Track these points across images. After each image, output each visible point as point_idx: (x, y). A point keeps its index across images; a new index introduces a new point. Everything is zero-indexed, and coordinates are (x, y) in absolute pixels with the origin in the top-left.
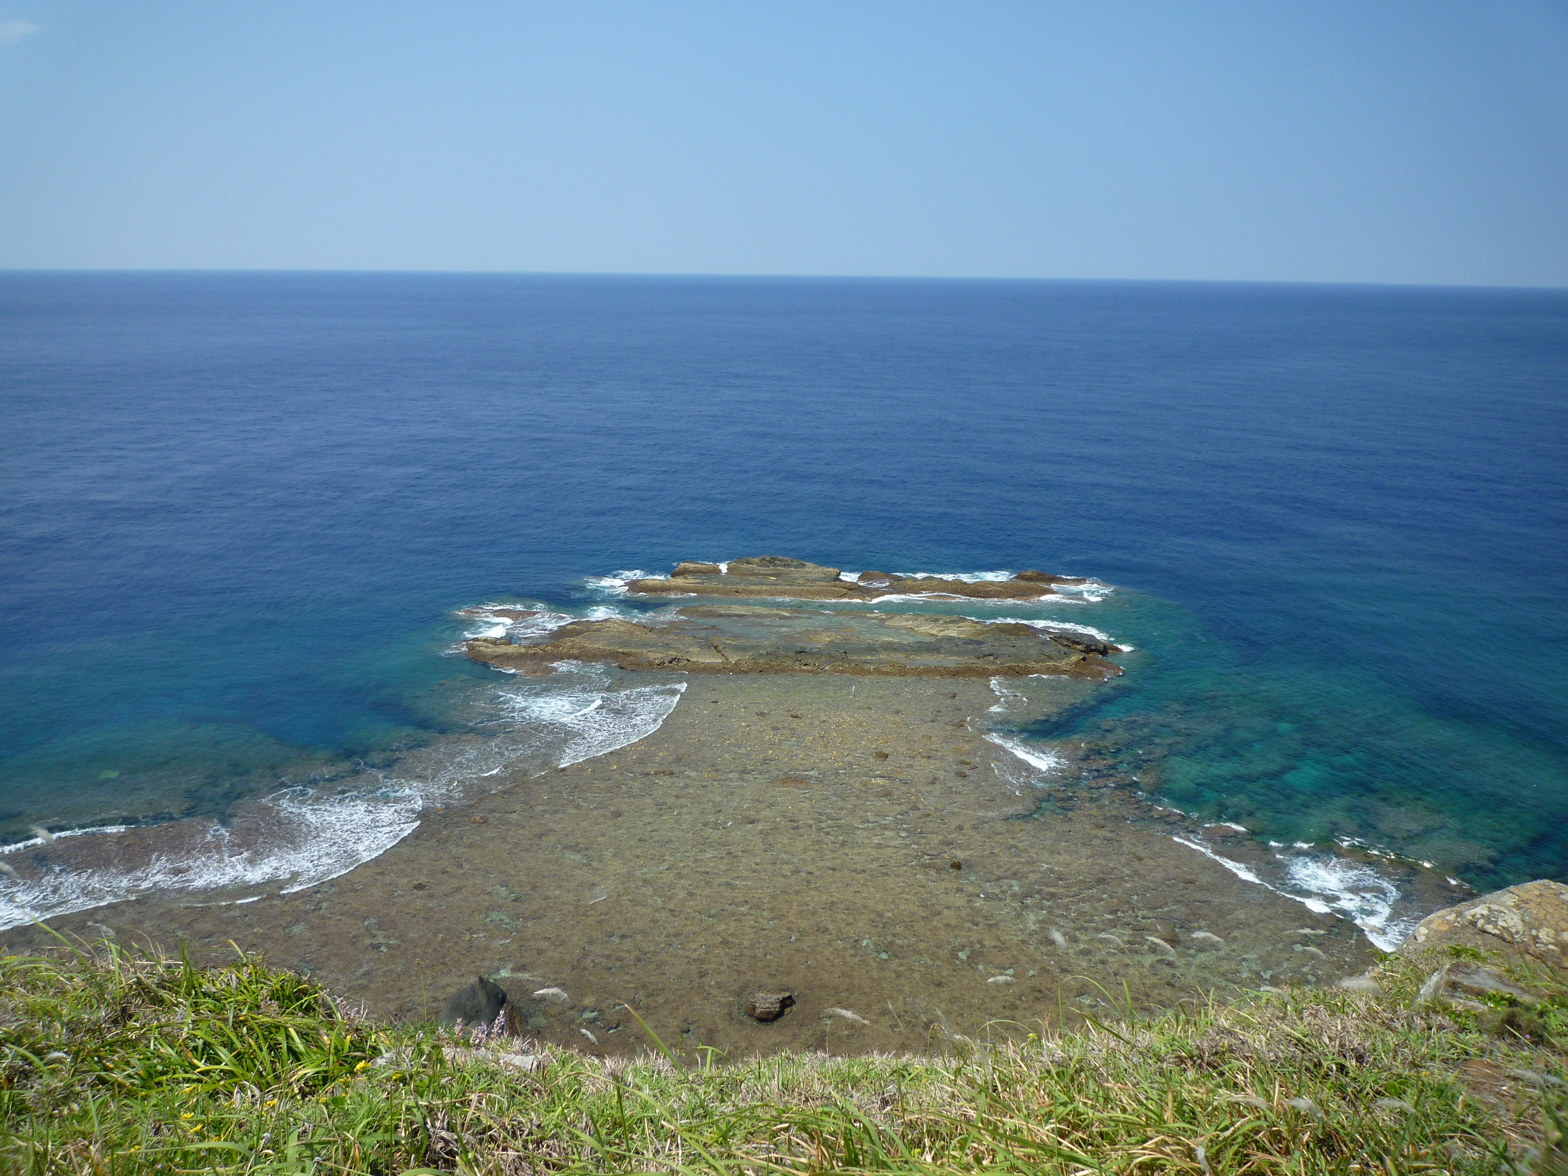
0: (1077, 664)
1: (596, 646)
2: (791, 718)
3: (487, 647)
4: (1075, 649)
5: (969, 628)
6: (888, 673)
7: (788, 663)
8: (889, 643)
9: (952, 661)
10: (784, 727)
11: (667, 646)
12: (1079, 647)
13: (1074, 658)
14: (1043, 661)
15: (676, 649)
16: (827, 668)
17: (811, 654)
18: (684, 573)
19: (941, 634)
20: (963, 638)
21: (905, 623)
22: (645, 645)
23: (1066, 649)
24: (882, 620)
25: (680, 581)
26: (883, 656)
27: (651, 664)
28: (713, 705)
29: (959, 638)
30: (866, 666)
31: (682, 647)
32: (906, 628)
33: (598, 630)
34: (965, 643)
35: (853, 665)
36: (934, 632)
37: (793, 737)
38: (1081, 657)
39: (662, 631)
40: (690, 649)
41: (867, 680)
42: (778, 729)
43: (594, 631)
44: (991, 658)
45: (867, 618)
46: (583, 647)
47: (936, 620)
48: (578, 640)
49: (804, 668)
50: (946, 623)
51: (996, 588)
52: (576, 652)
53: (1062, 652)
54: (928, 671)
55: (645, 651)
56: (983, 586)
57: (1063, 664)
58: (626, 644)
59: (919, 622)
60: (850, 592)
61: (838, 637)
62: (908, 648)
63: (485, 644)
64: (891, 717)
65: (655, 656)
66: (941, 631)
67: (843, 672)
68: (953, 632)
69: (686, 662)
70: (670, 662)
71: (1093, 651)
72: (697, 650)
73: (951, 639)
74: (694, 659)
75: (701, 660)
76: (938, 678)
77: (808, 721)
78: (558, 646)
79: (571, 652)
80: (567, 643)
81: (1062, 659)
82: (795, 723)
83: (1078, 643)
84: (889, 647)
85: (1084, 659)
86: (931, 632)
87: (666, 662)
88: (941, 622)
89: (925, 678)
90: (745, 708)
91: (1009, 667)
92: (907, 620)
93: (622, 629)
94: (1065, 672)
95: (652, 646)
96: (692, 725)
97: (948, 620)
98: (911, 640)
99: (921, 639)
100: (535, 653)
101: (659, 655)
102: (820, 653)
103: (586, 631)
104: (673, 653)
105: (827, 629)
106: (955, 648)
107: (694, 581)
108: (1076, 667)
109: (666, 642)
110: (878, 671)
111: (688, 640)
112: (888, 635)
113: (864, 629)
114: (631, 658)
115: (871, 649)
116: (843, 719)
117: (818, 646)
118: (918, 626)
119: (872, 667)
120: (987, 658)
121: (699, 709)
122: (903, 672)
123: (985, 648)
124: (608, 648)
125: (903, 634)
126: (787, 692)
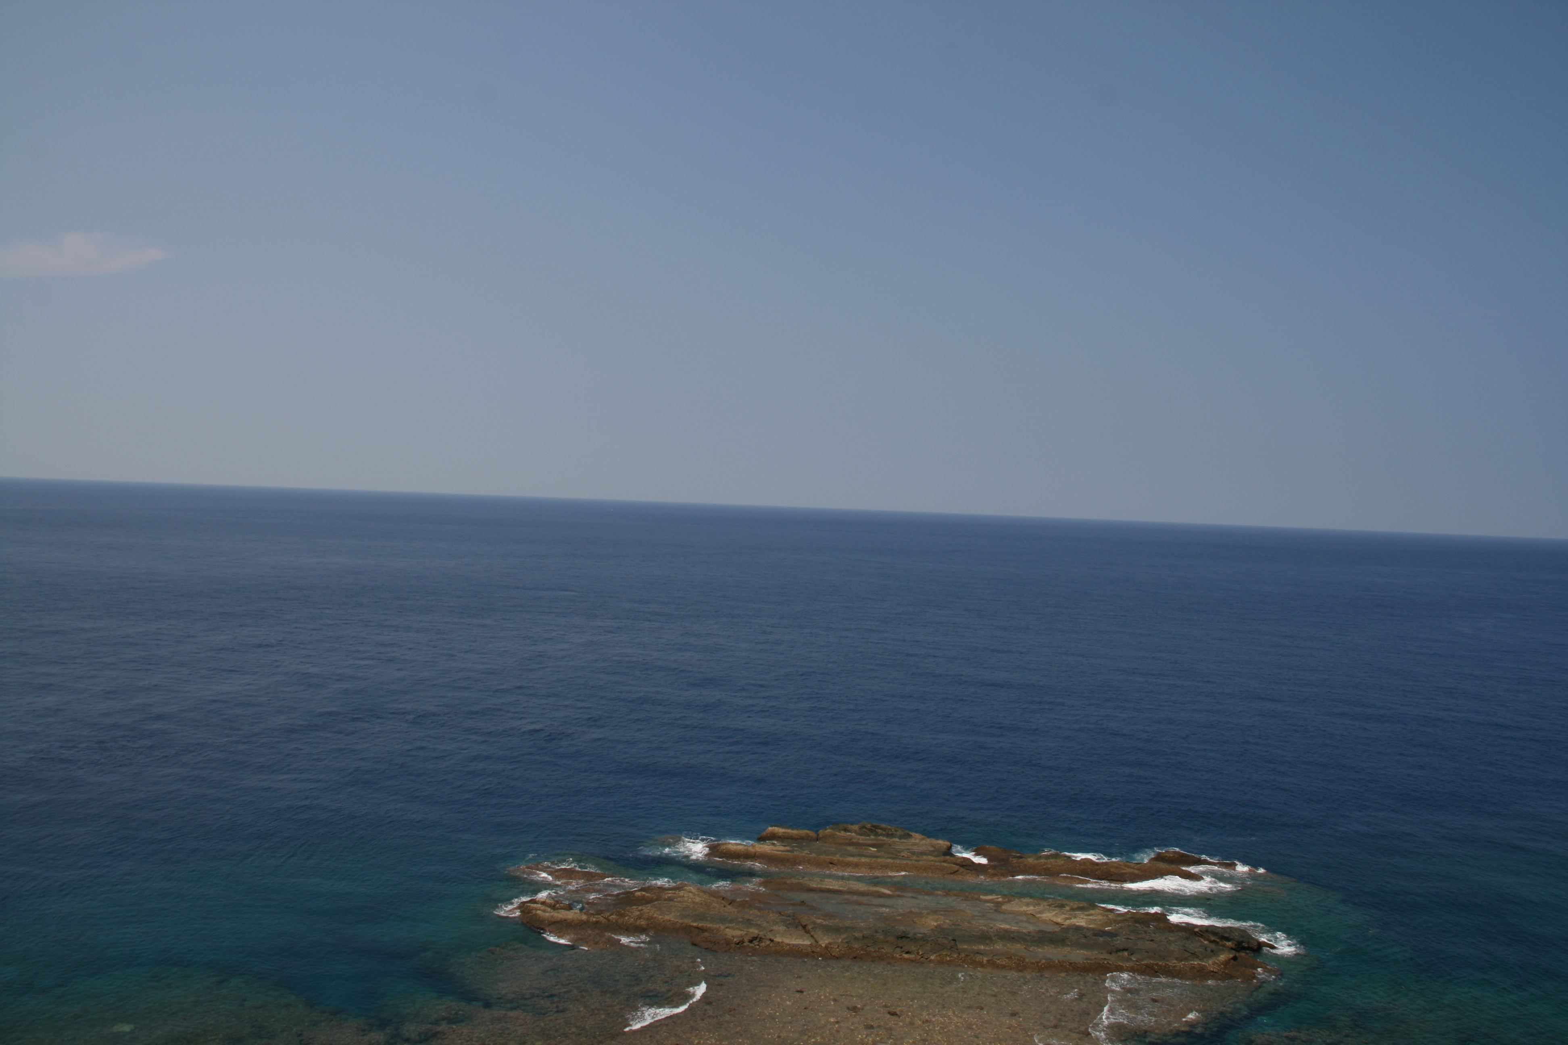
0: (1226, 963)
1: (667, 917)
2: (889, 1016)
3: (544, 911)
4: (1223, 946)
5: (1100, 917)
6: (1003, 967)
7: (887, 949)
8: (1006, 931)
9: (1079, 955)
10: (879, 1026)
11: (748, 923)
12: (1229, 944)
13: (1223, 957)
14: (1186, 959)
15: (759, 926)
16: (932, 957)
17: (914, 940)
18: (773, 837)
19: (1067, 922)
20: (1093, 929)
21: (1024, 908)
22: (723, 920)
23: (1213, 946)
24: (998, 904)
25: (766, 848)
26: (999, 946)
27: (728, 942)
28: (798, 995)
29: (1088, 929)
30: (978, 958)
31: (765, 924)
32: (1025, 914)
33: (670, 899)
34: (1095, 935)
35: (963, 955)
36: (1059, 920)
37: (889, 1038)
38: (1231, 956)
39: (743, 905)
40: (775, 928)
41: (979, 973)
42: (872, 1027)
43: (665, 900)
44: (1126, 954)
45: (981, 900)
46: (652, 918)
47: (1062, 906)
48: (647, 909)
49: (906, 956)
50: (1072, 909)
51: (1132, 870)
52: (643, 923)
53: (1209, 949)
54: (1051, 966)
55: (722, 927)
56: (1117, 868)
57: (1210, 964)
58: (701, 917)
59: (1041, 908)
60: (962, 869)
61: (945, 921)
62: (1028, 938)
63: (543, 907)
64: (1007, 1020)
65: (733, 933)
66: (1066, 919)
67: (949, 963)
68: (1081, 921)
69: (768, 942)
70: (751, 941)
71: (1244, 949)
72: (782, 928)
73: (1078, 929)
74: (778, 939)
75: (787, 941)
76: (1063, 975)
77: (908, 1020)
78: (623, 915)
79: (638, 922)
80: (633, 913)
81: (1209, 957)
82: (892, 1022)
83: (1228, 939)
84: (1006, 936)
85: (1235, 958)
86: (1055, 919)
87: (746, 940)
88: (1068, 908)
89: (1047, 974)
90: (835, 1000)
91: (1147, 966)
92: (1028, 905)
93: (698, 899)
94: (1212, 975)
95: (731, 921)
96: (772, 1017)
97: (1075, 906)
98: (1031, 928)
99: (1043, 927)
100: (597, 922)
101: (738, 933)
102: (924, 939)
103: (657, 900)
104: (754, 931)
105: (935, 912)
106: (1083, 940)
107: (782, 848)
108: (1225, 967)
109: (747, 917)
110: (992, 964)
111: (772, 916)
112: (1005, 921)
113: (976, 913)
114: (706, 934)
115: (985, 937)
116: (950, 1019)
117: (922, 931)
118: (1040, 912)
119: (985, 959)
120: (1120, 954)
121: (781, 999)
122: (1021, 966)
123: (1119, 942)
124: (680, 921)
125: (1022, 921)
126: (885, 984)
